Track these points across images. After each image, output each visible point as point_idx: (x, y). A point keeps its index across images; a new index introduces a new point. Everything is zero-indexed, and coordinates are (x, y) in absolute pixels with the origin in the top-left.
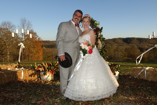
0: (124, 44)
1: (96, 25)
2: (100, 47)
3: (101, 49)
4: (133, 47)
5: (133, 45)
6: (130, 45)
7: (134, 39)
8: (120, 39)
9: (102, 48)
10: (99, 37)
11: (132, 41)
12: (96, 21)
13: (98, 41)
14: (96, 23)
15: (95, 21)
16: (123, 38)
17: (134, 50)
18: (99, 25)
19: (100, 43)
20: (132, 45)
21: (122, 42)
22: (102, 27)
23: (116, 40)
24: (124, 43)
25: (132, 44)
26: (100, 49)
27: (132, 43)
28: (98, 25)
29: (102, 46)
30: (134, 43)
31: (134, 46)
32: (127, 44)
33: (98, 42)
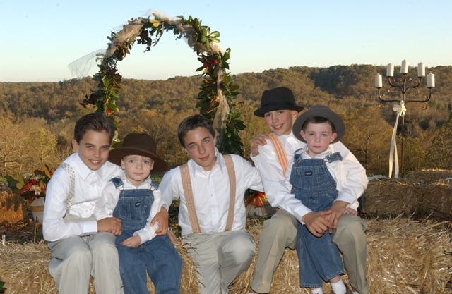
0: (320, 96)
1: (210, 41)
2: (224, 115)
3: (227, 122)
4: (360, 113)
5: (364, 101)
6: (347, 101)
7: (367, 74)
8: (301, 71)
9: (229, 118)
10: (219, 80)
11: (358, 81)
12: (209, 29)
13: (216, 95)
14: (209, 37)
15: (206, 27)
16: (314, 69)
17: (367, 124)
18: (219, 41)
19: (222, 100)
20: (356, 100)
21: (310, 88)
22: (229, 49)
23: (280, 78)
24: (321, 92)
25: (358, 97)
26: (224, 121)
27: (359, 91)
28: (214, 43)
29: (230, 112)
30: (368, 90)
31: (366, 106)
32: (333, 99)
33: (218, 98)
